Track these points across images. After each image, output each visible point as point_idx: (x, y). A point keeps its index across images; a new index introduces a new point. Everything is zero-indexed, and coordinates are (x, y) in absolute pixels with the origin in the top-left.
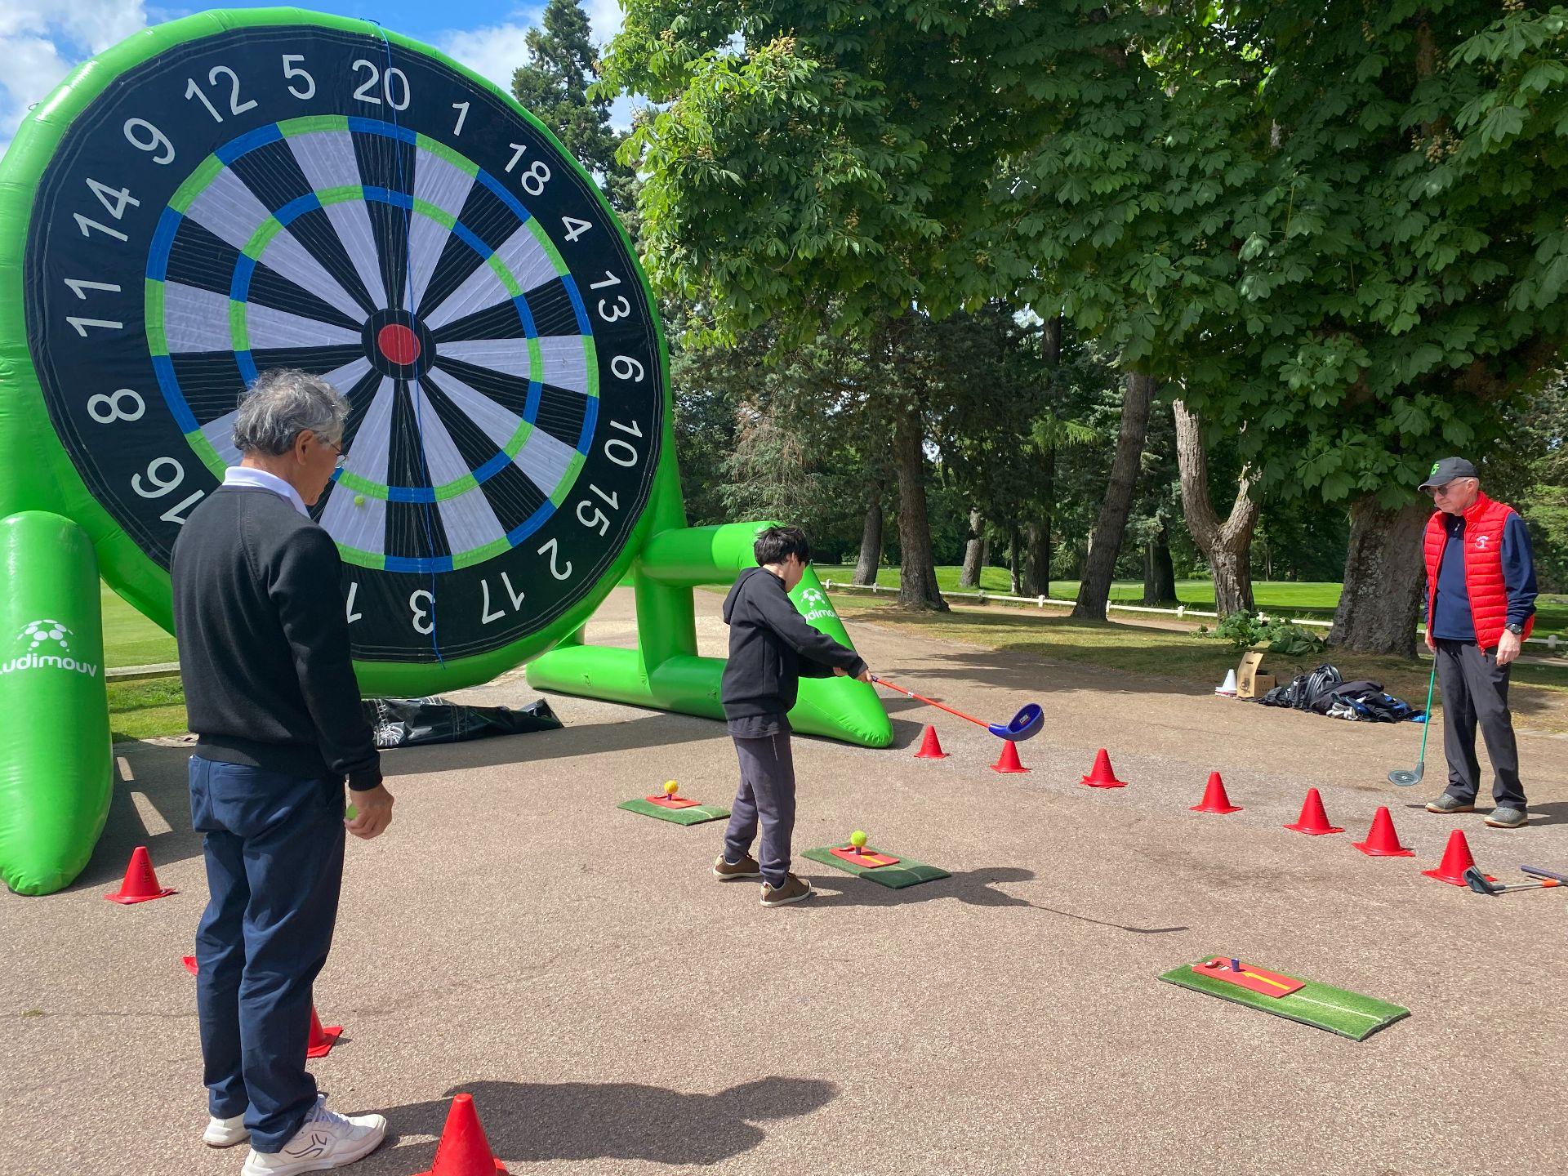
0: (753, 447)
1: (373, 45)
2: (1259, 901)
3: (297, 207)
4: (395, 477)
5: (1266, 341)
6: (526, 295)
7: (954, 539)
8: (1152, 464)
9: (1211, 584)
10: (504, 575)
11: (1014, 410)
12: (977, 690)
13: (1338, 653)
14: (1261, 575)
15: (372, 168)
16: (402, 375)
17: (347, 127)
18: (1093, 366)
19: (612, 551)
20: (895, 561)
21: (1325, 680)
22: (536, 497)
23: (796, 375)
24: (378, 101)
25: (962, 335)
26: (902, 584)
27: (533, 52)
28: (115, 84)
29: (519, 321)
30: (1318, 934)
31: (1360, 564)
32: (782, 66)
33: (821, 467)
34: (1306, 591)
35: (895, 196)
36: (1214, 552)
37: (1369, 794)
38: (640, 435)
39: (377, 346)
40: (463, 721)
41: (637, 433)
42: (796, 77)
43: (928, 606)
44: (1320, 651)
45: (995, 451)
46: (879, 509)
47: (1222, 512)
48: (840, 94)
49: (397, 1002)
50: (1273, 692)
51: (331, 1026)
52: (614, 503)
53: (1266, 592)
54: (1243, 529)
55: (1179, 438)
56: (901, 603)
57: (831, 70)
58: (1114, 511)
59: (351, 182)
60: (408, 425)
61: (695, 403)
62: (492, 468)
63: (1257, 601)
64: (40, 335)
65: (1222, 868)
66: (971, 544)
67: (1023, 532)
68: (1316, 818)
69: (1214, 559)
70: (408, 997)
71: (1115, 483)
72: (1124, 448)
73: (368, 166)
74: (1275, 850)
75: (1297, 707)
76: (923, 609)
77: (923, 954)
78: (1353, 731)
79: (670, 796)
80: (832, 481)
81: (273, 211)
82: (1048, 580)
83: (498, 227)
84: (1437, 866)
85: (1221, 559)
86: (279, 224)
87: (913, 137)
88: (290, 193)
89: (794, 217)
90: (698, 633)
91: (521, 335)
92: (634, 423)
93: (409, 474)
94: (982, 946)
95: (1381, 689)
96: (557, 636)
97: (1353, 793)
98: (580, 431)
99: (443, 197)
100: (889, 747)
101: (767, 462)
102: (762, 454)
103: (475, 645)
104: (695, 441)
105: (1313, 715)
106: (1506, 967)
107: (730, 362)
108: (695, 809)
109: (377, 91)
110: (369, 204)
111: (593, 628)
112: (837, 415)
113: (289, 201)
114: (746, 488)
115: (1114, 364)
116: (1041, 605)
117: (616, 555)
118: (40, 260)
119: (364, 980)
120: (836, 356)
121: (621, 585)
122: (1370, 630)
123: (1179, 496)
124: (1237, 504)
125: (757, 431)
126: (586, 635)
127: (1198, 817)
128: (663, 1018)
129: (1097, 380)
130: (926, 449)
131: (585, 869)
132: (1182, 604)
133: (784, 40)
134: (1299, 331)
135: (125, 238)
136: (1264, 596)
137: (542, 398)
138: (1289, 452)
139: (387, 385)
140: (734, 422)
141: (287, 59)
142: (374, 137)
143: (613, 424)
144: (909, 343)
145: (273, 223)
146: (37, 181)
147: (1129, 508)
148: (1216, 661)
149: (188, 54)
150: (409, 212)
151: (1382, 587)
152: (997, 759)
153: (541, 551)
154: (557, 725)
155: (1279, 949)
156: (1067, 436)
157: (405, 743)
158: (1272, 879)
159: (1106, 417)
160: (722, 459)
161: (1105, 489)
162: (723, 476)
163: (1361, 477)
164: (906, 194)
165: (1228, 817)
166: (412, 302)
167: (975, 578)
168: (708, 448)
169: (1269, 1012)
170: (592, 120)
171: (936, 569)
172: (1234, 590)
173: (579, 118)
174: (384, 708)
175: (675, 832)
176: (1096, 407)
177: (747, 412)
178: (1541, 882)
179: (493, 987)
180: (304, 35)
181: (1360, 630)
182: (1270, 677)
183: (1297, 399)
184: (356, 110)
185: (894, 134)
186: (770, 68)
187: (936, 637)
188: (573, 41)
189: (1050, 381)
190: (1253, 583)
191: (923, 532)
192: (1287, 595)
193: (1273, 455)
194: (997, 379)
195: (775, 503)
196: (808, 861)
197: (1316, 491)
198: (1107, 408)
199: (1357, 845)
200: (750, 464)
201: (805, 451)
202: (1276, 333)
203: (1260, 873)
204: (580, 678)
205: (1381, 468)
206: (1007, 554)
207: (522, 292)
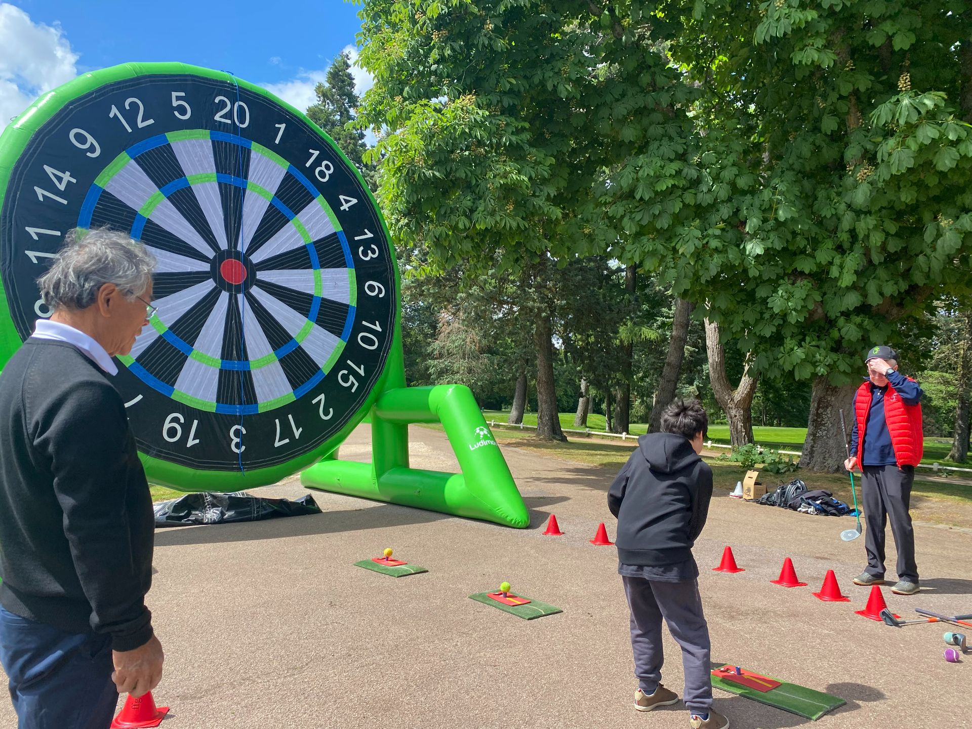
0: (448, 337)
1: (228, 87)
2: (754, 629)
3: (175, 185)
4: (226, 355)
5: (759, 281)
6: (315, 243)
7: (571, 396)
8: (692, 354)
9: (728, 427)
10: (290, 416)
11: (607, 318)
12: (583, 492)
13: (804, 472)
14: (759, 422)
15: (223, 163)
16: (234, 291)
17: (209, 137)
18: (656, 293)
19: (359, 402)
20: (534, 410)
21: (796, 489)
22: (314, 368)
23: (476, 293)
24: (229, 122)
25: (575, 272)
26: (538, 424)
27: (319, 97)
28: (66, 107)
29: (309, 258)
30: (790, 651)
31: (818, 417)
32: (467, 112)
33: (490, 351)
34: (786, 433)
35: (534, 192)
36: (729, 408)
37: (823, 561)
38: (380, 330)
39: (219, 272)
40: (259, 508)
41: (379, 329)
42: (475, 119)
43: (554, 438)
44: (794, 471)
45: (597, 342)
46: (525, 377)
47: (735, 384)
48: (502, 130)
49: (206, 691)
50: (765, 496)
51: (162, 706)
52: (362, 372)
53: (761, 432)
54: (746, 394)
55: (707, 338)
56: (538, 435)
57: (498, 116)
58: (668, 381)
59: (209, 171)
60: (236, 322)
61: (413, 310)
62: (286, 350)
63: (756, 438)
64: (7, 262)
65: (732, 607)
66: (581, 400)
67: (613, 393)
68: (789, 576)
69: (729, 412)
70: (214, 687)
71: (669, 364)
72: (674, 343)
73: (221, 162)
74: (765, 596)
75: (779, 505)
76: (551, 440)
77: (543, 662)
78: (814, 521)
79: (388, 558)
80: (496, 359)
81: (159, 187)
82: (628, 423)
83: (299, 200)
84: (864, 608)
85: (733, 412)
86: (163, 196)
87: (546, 155)
88: (172, 177)
89: (474, 203)
90: (410, 453)
91: (310, 267)
92: (377, 323)
93: (235, 352)
94: (581, 657)
95: (831, 495)
96: (322, 454)
97: (813, 560)
98: (343, 327)
99: (266, 181)
100: (527, 528)
101: (456, 347)
102: (454, 342)
103: (269, 460)
104: (412, 333)
105: (790, 511)
106: (906, 673)
107: (435, 285)
108: (403, 567)
109: (229, 115)
110: (220, 184)
111: (344, 449)
112: (499, 319)
113: (170, 181)
114: (443, 363)
115: (669, 292)
116: (624, 438)
117: (361, 405)
118: (11, 213)
119: (185, 676)
120: (499, 283)
121: (364, 422)
122: (824, 458)
123: (708, 373)
124: (743, 379)
125: (450, 328)
126: (339, 453)
127: (718, 575)
128: (377, 703)
129: (660, 301)
130: (554, 341)
131: (331, 604)
132: (710, 439)
133: (469, 97)
134: (779, 277)
135: (65, 202)
136: (761, 435)
137: (321, 306)
138: (774, 348)
139: (224, 296)
140: (437, 322)
141: (174, 94)
142: (226, 143)
143: (364, 323)
144: (543, 277)
145: (159, 195)
146: (13, 165)
147: (678, 379)
148: (731, 476)
149: (113, 90)
150: (244, 190)
151: (831, 432)
152: (593, 536)
153: (314, 402)
154: (318, 511)
155: (766, 660)
156: (641, 335)
157: (221, 521)
158: (762, 615)
159: (663, 324)
160: (429, 344)
161: (662, 367)
162: (429, 355)
163: (817, 366)
164: (541, 191)
165: (735, 575)
166: (243, 245)
167: (584, 421)
168: (420, 338)
169: (759, 701)
170: (354, 139)
171: (560, 415)
172: (742, 432)
173: (346, 137)
174: (209, 498)
175: (388, 581)
176: (658, 318)
177: (445, 316)
178: (928, 619)
179: (268, 681)
180: (186, 80)
181: (818, 458)
182: (763, 487)
183: (778, 317)
184: (215, 127)
185: (534, 154)
186: (459, 112)
187: (558, 457)
188: (344, 91)
189: (630, 301)
190: (753, 427)
191: (552, 392)
192: (776, 435)
193: (763, 350)
194: (598, 299)
195: (462, 372)
196: (474, 601)
197: (791, 373)
198: (664, 319)
199: (815, 594)
200: (446, 348)
201: (480, 341)
202: (765, 278)
203: (755, 611)
204: (334, 480)
205: (829, 361)
206: (604, 406)
207: (312, 240)
